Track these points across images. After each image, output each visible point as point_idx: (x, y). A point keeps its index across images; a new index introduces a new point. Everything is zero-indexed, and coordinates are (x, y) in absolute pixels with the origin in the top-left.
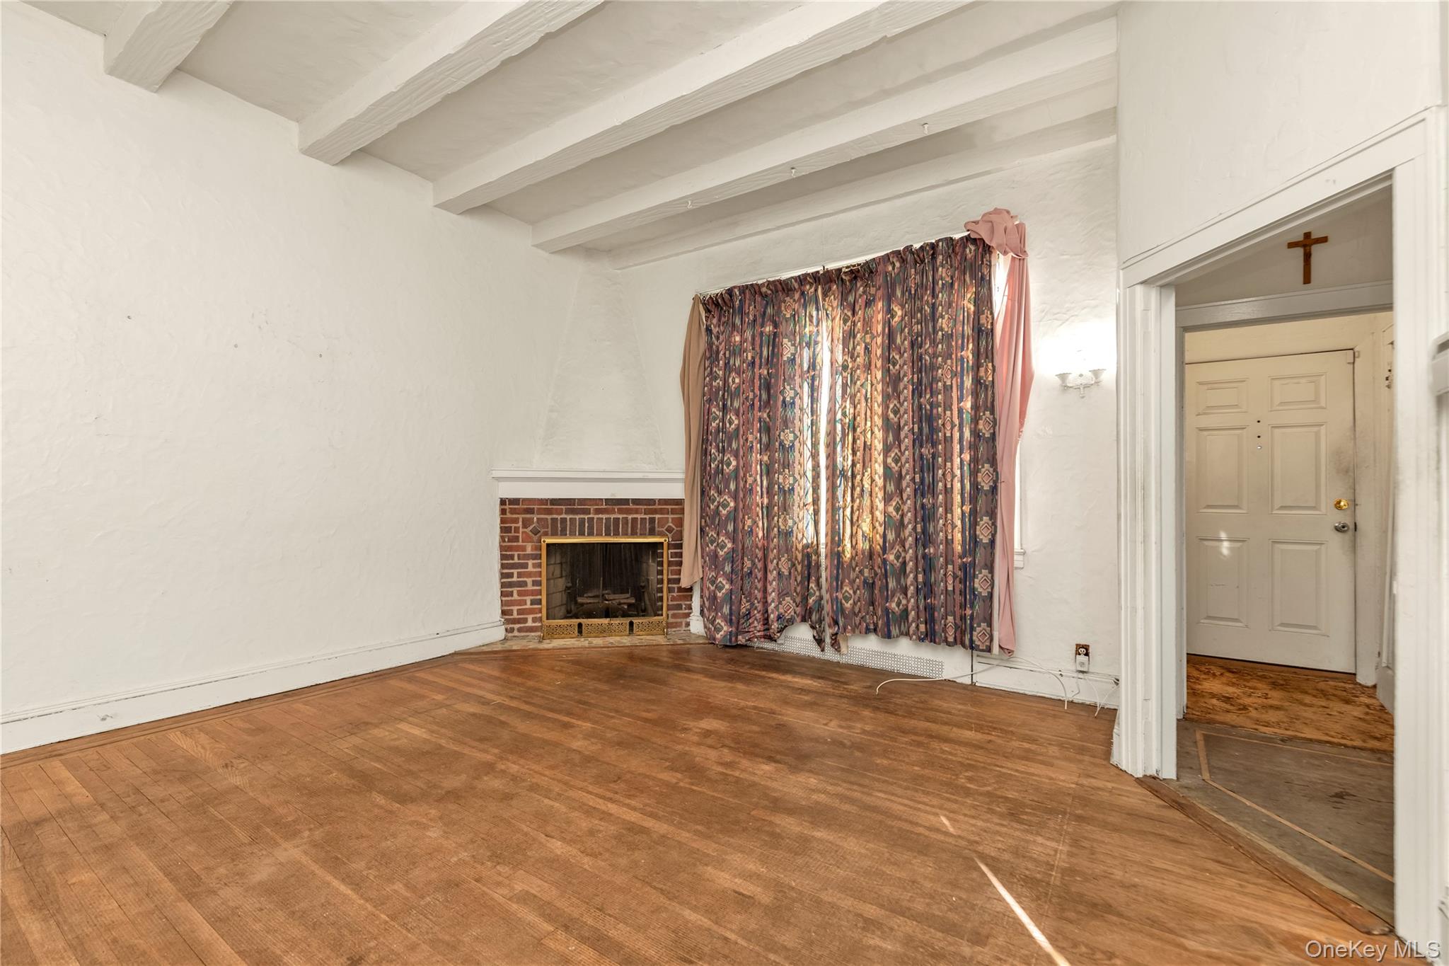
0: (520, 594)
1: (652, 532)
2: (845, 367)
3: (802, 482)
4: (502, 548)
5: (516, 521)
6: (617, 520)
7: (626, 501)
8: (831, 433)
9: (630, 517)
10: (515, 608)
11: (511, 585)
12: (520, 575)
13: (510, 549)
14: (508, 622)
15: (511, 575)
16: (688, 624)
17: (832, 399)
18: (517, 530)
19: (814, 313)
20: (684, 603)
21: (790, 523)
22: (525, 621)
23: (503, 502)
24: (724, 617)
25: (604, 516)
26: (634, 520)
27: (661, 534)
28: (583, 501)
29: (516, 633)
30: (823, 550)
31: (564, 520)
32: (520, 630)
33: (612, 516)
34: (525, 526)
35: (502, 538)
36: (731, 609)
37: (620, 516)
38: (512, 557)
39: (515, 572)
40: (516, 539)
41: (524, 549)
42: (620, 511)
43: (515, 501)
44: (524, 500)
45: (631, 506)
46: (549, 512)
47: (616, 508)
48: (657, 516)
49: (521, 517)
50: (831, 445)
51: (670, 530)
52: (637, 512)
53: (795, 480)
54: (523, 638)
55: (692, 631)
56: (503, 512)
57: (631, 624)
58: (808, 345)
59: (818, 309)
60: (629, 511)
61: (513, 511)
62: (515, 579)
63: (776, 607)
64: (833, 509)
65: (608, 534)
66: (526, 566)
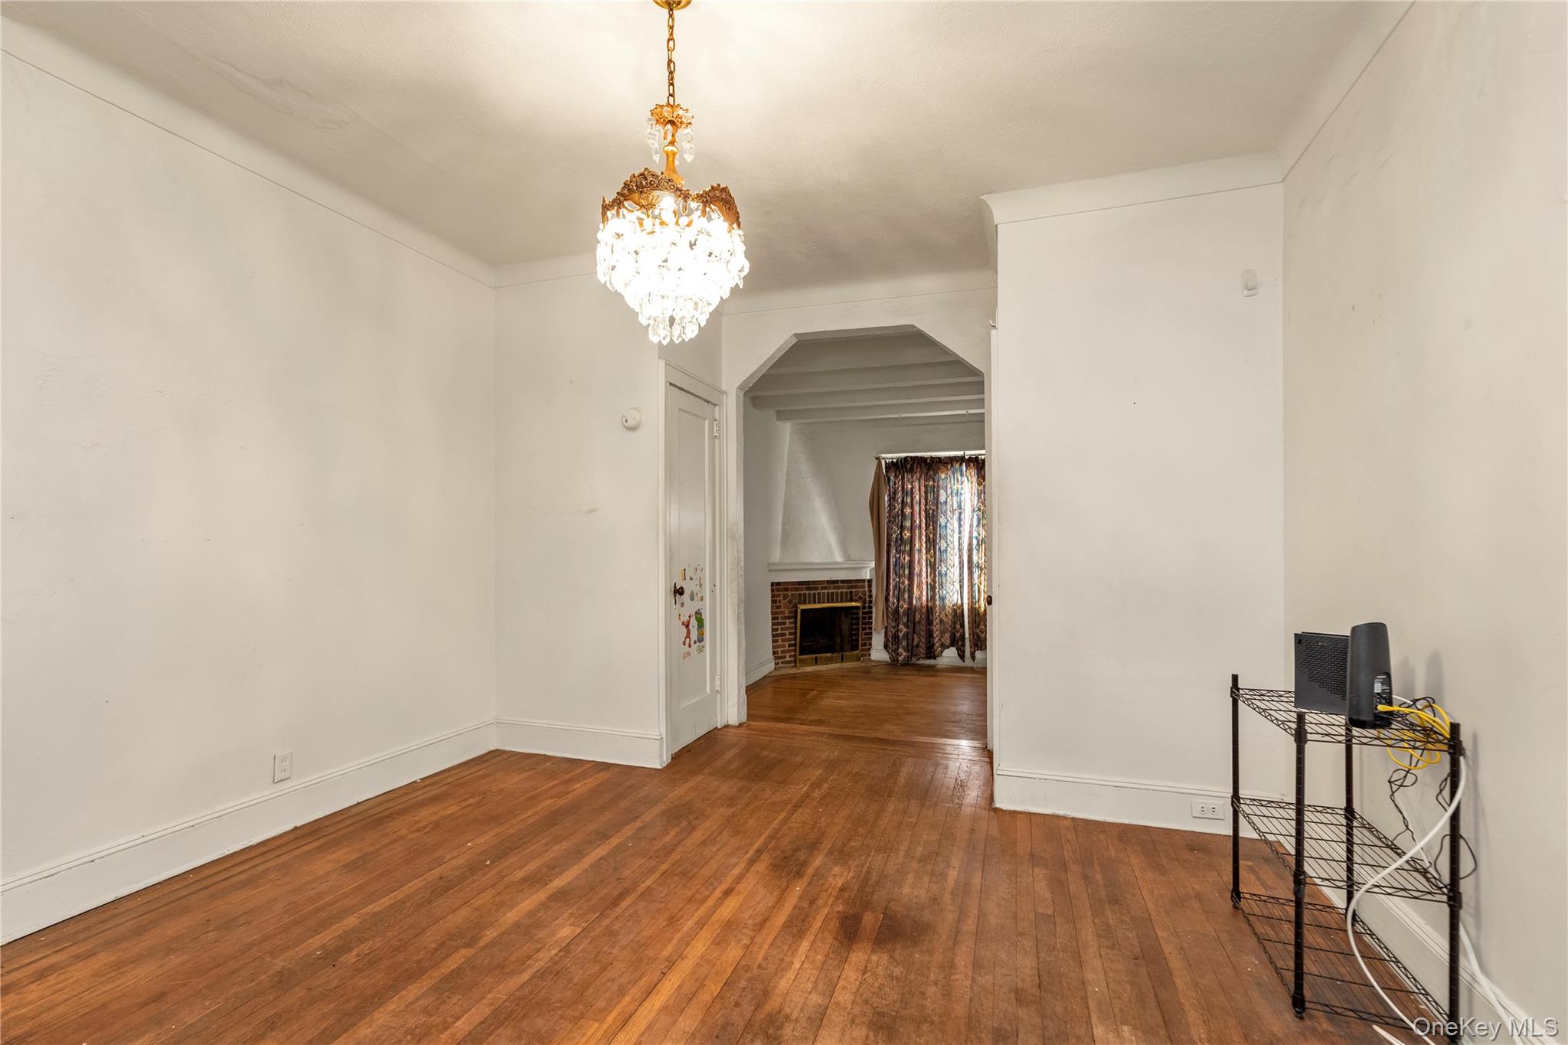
0: (782, 641)
1: (851, 600)
2: (979, 510)
3: (952, 570)
4: (772, 613)
5: (779, 596)
6: (832, 593)
7: (837, 582)
8: (970, 544)
9: (839, 591)
10: (780, 650)
11: (777, 635)
12: (782, 629)
13: (777, 613)
14: (776, 658)
15: (777, 629)
16: (870, 655)
17: (971, 526)
18: (780, 601)
19: (959, 477)
20: (868, 642)
21: (945, 592)
22: (785, 657)
23: (772, 584)
24: (904, 648)
25: (826, 591)
26: (842, 593)
27: (855, 601)
28: (814, 582)
29: (780, 665)
30: (966, 608)
31: (805, 594)
32: (782, 663)
33: (830, 591)
34: (784, 599)
35: (772, 606)
36: (907, 643)
37: (835, 591)
38: (777, 618)
39: (779, 627)
40: (779, 607)
41: (784, 613)
42: (835, 588)
43: (779, 584)
44: (784, 583)
45: (840, 584)
46: (797, 589)
47: (832, 586)
48: (854, 590)
49: (782, 593)
50: (970, 551)
51: (860, 598)
52: (843, 588)
53: (948, 569)
54: (785, 667)
55: (872, 658)
56: (772, 590)
57: (842, 656)
58: (957, 494)
59: (962, 475)
60: (839, 588)
61: (778, 590)
62: (779, 632)
63: (940, 640)
64: (971, 585)
65: (828, 602)
66: (785, 623)
